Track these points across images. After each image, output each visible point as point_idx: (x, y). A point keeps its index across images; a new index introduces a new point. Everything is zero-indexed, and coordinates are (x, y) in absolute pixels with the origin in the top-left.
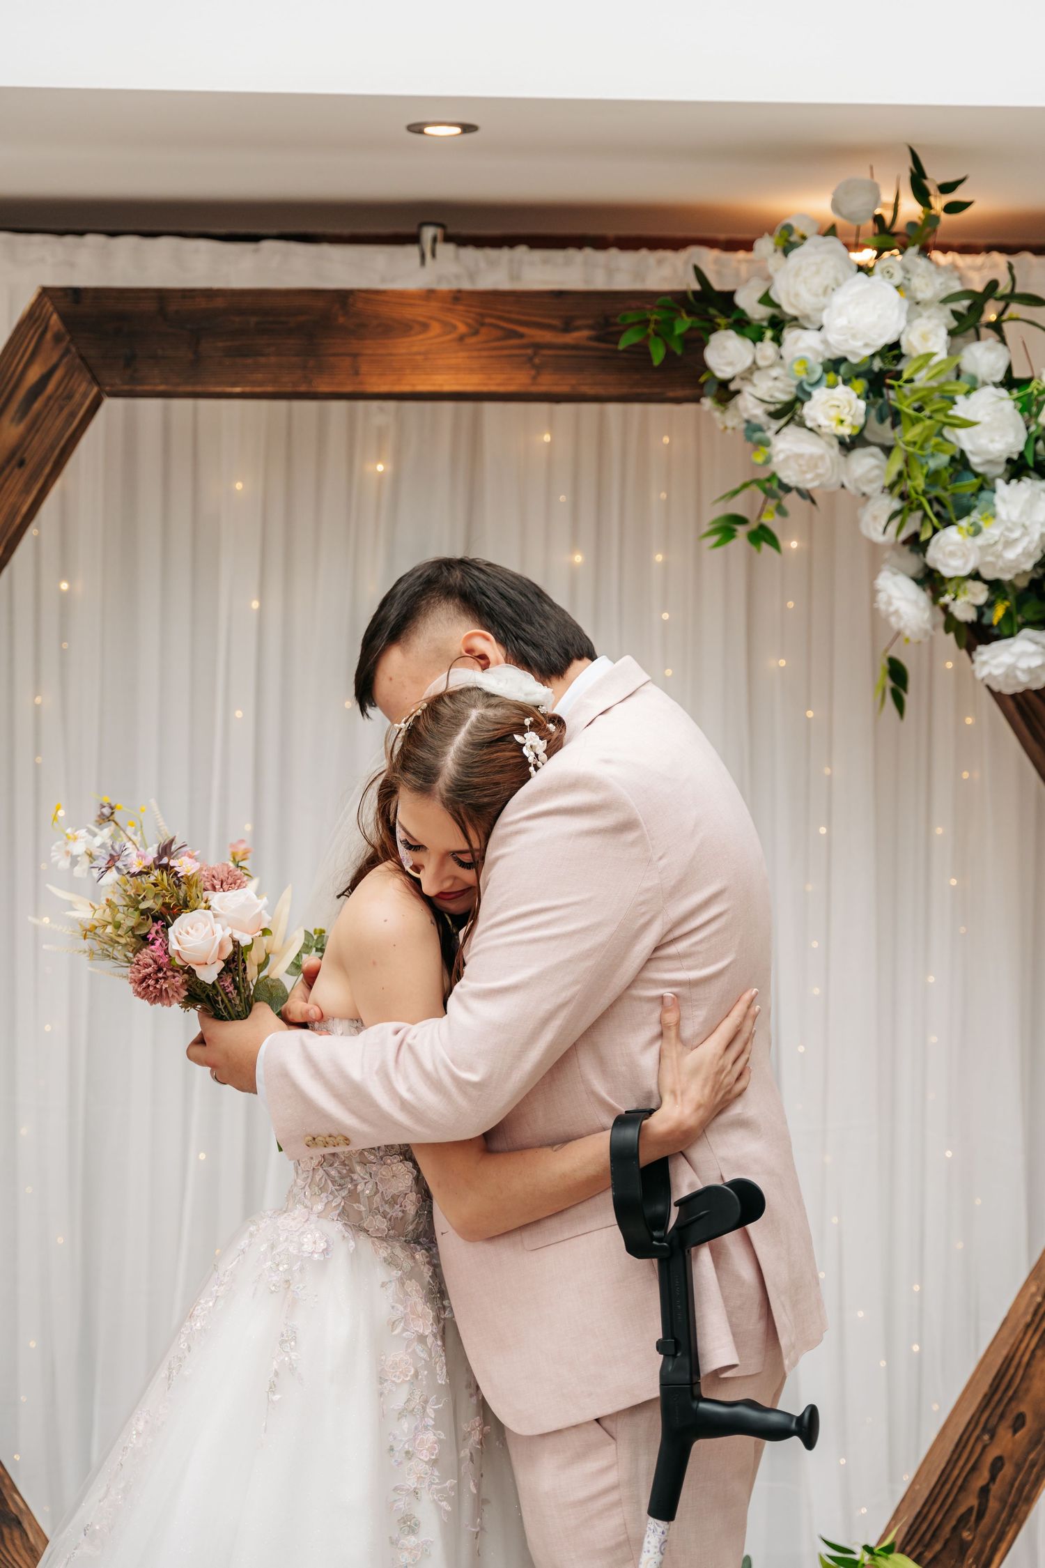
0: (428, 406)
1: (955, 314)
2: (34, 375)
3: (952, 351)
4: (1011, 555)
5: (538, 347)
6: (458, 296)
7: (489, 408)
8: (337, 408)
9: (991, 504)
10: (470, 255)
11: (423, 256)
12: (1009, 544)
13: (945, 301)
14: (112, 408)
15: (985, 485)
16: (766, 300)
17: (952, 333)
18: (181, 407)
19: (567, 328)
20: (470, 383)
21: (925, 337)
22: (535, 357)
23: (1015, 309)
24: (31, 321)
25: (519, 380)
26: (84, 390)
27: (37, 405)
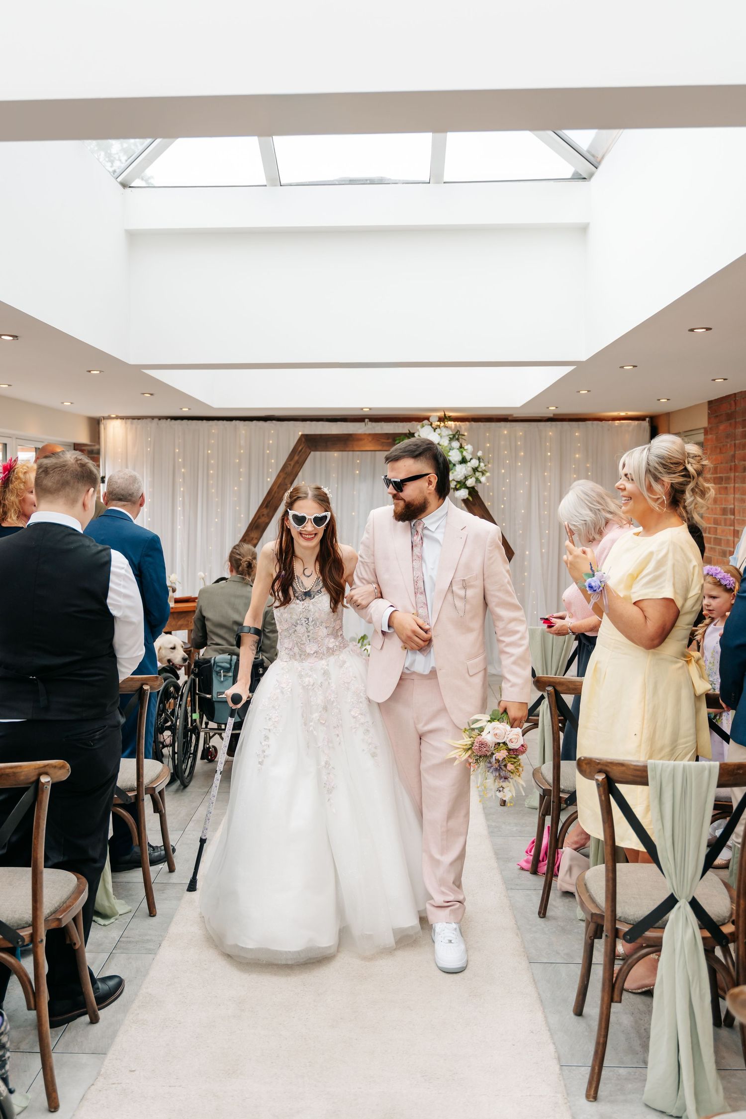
0: (366, 452)
1: (450, 438)
2: (300, 448)
3: (450, 443)
4: (459, 477)
5: (383, 442)
6: (370, 435)
7: (377, 452)
8: (351, 453)
9: (455, 468)
10: (374, 424)
11: (365, 424)
12: (459, 475)
13: (448, 435)
14: (312, 453)
15: (454, 465)
16: (419, 436)
17: (449, 441)
18: (323, 453)
19: (388, 439)
20: (372, 448)
21: (443, 442)
22: (383, 444)
23: (460, 436)
24: (300, 440)
25: (380, 448)
26: (308, 450)
27: (300, 454)
